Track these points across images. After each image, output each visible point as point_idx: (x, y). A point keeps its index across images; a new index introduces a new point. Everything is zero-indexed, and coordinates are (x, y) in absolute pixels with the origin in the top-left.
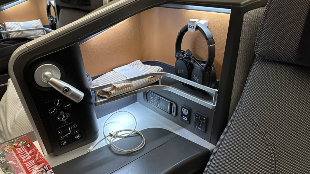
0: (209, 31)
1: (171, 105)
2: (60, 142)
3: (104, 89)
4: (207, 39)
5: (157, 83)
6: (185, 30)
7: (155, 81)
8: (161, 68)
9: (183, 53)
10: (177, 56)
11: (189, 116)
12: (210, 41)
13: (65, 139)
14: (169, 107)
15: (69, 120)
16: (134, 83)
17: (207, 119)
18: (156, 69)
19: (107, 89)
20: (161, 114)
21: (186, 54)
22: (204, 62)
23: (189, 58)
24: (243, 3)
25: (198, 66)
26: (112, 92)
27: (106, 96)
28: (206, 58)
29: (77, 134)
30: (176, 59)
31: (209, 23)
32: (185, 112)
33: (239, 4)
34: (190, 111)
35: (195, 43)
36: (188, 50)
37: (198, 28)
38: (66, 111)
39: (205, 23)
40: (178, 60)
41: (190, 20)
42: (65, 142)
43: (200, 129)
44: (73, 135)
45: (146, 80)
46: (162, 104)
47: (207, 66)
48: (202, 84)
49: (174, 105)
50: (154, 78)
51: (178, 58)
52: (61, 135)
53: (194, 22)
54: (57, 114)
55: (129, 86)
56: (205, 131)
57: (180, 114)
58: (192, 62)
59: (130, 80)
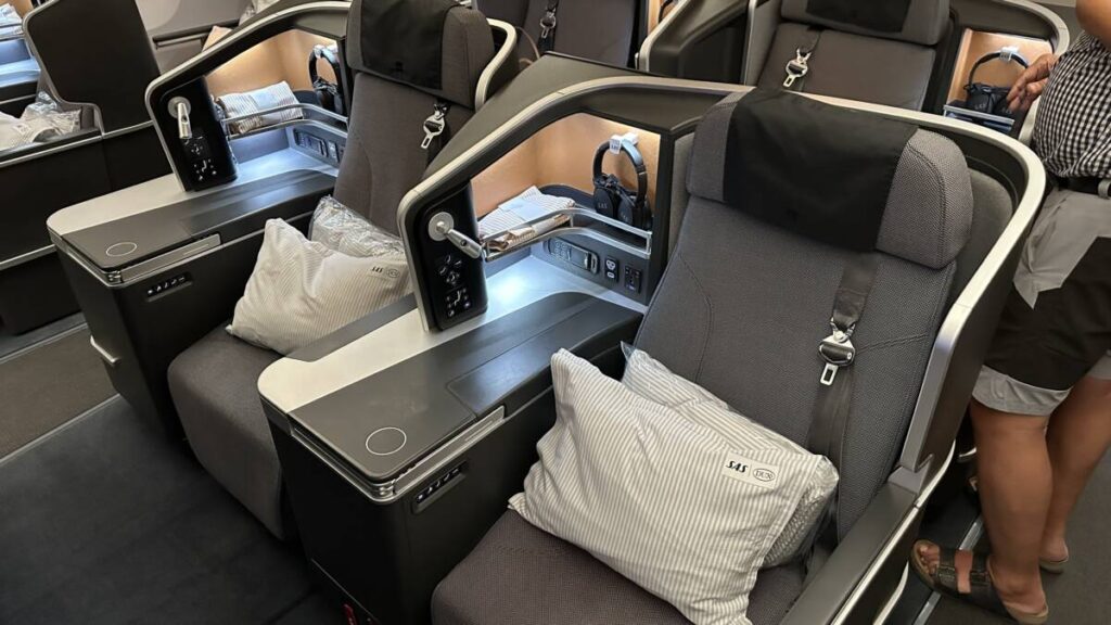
0: (638, 155)
1: (590, 257)
2: (448, 311)
3: (497, 240)
4: (635, 165)
5: (567, 224)
6: (606, 147)
7: (564, 221)
8: (573, 201)
9: (605, 180)
10: (596, 182)
11: (617, 272)
12: (640, 167)
13: (453, 308)
14: (586, 261)
15: (459, 281)
16: (535, 226)
17: (641, 273)
18: (564, 203)
19: (502, 239)
20: (573, 272)
21: (609, 180)
22: (633, 194)
23: (613, 187)
24: (673, 130)
25: (628, 200)
26: (509, 242)
27: (498, 248)
29: (466, 302)
30: (594, 187)
32: (611, 265)
33: (668, 130)
34: (618, 263)
35: (620, 168)
36: (612, 176)
37: (622, 149)
38: (456, 271)
39: (634, 140)
40: (598, 189)
41: (614, 138)
42: (453, 312)
43: (632, 288)
44: (462, 302)
45: (552, 221)
46: (575, 256)
47: (638, 200)
49: (594, 257)
50: (562, 217)
51: (597, 186)
52: (448, 303)
53: (617, 142)
54: (447, 275)
55: (531, 232)
56: (640, 291)
57: (603, 269)
58: (618, 193)
59: (531, 223)
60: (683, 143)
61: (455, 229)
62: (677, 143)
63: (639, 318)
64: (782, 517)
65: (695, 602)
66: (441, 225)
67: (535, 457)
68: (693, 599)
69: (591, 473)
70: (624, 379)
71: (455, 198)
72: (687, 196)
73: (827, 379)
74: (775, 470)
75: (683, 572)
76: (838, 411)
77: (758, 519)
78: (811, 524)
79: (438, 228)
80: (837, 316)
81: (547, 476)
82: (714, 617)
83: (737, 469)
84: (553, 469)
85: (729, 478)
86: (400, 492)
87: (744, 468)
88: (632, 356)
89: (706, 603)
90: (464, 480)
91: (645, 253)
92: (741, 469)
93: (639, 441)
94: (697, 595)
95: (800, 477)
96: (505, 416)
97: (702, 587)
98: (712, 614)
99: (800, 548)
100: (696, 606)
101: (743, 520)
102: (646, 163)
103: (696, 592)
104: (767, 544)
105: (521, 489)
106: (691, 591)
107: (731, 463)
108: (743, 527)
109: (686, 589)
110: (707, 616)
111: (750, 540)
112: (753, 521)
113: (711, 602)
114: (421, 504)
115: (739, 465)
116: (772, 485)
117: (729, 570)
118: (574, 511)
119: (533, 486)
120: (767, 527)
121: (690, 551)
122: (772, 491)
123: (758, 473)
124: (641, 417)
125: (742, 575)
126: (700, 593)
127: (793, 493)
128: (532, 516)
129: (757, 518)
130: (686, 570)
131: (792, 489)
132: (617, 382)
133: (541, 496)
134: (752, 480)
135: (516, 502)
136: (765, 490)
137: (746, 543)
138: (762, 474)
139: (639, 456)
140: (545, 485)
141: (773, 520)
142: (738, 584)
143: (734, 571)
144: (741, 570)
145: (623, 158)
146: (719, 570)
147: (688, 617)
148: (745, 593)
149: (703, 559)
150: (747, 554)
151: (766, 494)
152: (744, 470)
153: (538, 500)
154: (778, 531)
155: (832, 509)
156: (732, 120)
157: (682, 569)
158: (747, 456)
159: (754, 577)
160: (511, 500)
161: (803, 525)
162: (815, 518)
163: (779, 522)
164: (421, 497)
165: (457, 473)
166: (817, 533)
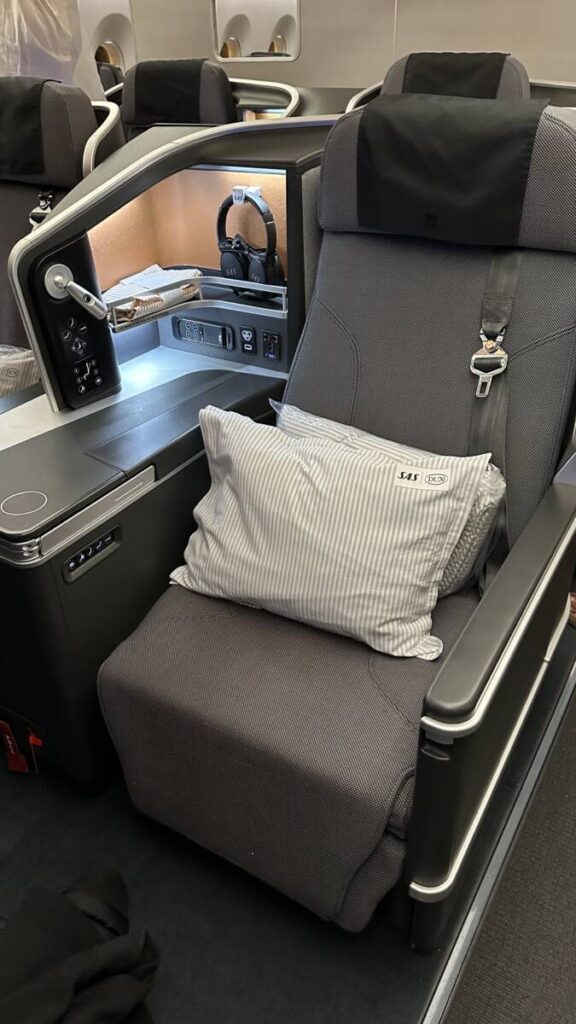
0: (264, 204)
1: (224, 332)
2: (78, 386)
3: (120, 307)
4: (262, 214)
5: (195, 298)
6: (229, 203)
7: (191, 295)
8: (198, 272)
9: (231, 243)
10: (222, 246)
11: (254, 341)
12: (267, 217)
13: (83, 383)
14: (220, 337)
15: (86, 350)
16: (162, 295)
17: (280, 337)
18: (190, 274)
19: (127, 306)
20: (209, 354)
21: (235, 242)
22: (263, 250)
23: (241, 248)
24: (298, 162)
25: (256, 259)
26: (137, 308)
27: (125, 318)
28: (264, 245)
29: (97, 377)
30: (220, 253)
31: (261, 191)
32: (247, 336)
33: (293, 163)
34: (254, 332)
35: (245, 224)
36: (237, 236)
37: (247, 199)
38: (82, 337)
39: (257, 192)
40: (226, 254)
41: (236, 187)
42: (83, 388)
43: (272, 356)
44: (92, 377)
45: (179, 292)
46: (208, 335)
47: (268, 255)
48: (266, 283)
49: (229, 330)
50: (191, 289)
51: (223, 251)
52: (77, 376)
53: (241, 191)
54: (71, 342)
55: (158, 300)
56: (280, 358)
57: (239, 343)
58: (246, 252)
59: (157, 291)
60: (310, 176)
61: (75, 281)
62: (304, 177)
63: (283, 383)
64: (458, 521)
65: (379, 626)
66: (58, 279)
67: (193, 525)
68: (378, 622)
69: (257, 519)
70: (279, 424)
71: (71, 248)
72: (320, 233)
73: (482, 391)
74: (447, 472)
75: (365, 594)
76: (496, 421)
77: (436, 525)
78: (482, 539)
79: (56, 283)
80: (487, 326)
81: (208, 536)
82: (401, 640)
83: (409, 479)
84: (215, 528)
85: (401, 488)
86: (48, 554)
87: (415, 476)
88: (283, 411)
89: (391, 624)
90: (118, 549)
91: (281, 314)
92: (413, 477)
93: (304, 473)
94: (381, 617)
95: (473, 474)
96: (156, 479)
97: (385, 608)
98: (398, 636)
99: (473, 568)
100: (381, 629)
101: (420, 530)
102: (272, 212)
103: (379, 614)
104: (445, 555)
105: (183, 562)
106: (374, 614)
107: (402, 474)
108: (421, 536)
109: (369, 613)
110: (393, 639)
111: (428, 550)
112: (430, 528)
113: (395, 623)
114: (73, 573)
115: (410, 475)
116: (445, 487)
117: (411, 585)
118: (244, 562)
119: (194, 552)
120: (443, 534)
121: (370, 569)
122: (447, 492)
123: (431, 479)
124: (302, 454)
125: (424, 590)
126: (384, 615)
127: (467, 493)
128: (197, 584)
129: (434, 525)
130: (368, 592)
131: (465, 490)
132: (271, 427)
133: (205, 559)
134: (425, 486)
135: (178, 575)
136: (440, 493)
137: (425, 554)
138: (434, 479)
139: (305, 487)
140: (208, 546)
141: (449, 526)
142: (421, 601)
143: (415, 586)
144: (422, 584)
145: (248, 212)
146: (401, 586)
147: (373, 646)
148: (427, 614)
149: (384, 577)
150: (427, 566)
151: (441, 497)
152: (416, 479)
153: (201, 563)
154: (455, 538)
155: (501, 522)
156: (360, 127)
157: (363, 592)
158: (416, 466)
159: (434, 593)
160: (172, 575)
161: (476, 539)
162: (486, 531)
163: (456, 528)
164: (72, 565)
165: (110, 542)
166: (489, 548)
